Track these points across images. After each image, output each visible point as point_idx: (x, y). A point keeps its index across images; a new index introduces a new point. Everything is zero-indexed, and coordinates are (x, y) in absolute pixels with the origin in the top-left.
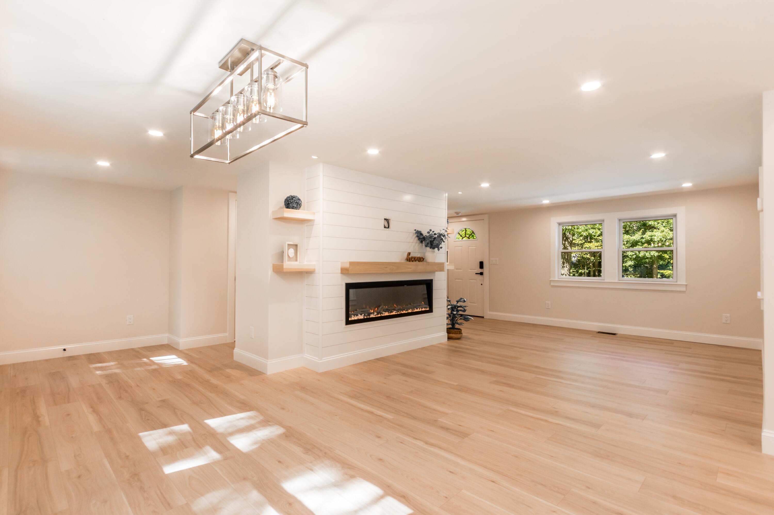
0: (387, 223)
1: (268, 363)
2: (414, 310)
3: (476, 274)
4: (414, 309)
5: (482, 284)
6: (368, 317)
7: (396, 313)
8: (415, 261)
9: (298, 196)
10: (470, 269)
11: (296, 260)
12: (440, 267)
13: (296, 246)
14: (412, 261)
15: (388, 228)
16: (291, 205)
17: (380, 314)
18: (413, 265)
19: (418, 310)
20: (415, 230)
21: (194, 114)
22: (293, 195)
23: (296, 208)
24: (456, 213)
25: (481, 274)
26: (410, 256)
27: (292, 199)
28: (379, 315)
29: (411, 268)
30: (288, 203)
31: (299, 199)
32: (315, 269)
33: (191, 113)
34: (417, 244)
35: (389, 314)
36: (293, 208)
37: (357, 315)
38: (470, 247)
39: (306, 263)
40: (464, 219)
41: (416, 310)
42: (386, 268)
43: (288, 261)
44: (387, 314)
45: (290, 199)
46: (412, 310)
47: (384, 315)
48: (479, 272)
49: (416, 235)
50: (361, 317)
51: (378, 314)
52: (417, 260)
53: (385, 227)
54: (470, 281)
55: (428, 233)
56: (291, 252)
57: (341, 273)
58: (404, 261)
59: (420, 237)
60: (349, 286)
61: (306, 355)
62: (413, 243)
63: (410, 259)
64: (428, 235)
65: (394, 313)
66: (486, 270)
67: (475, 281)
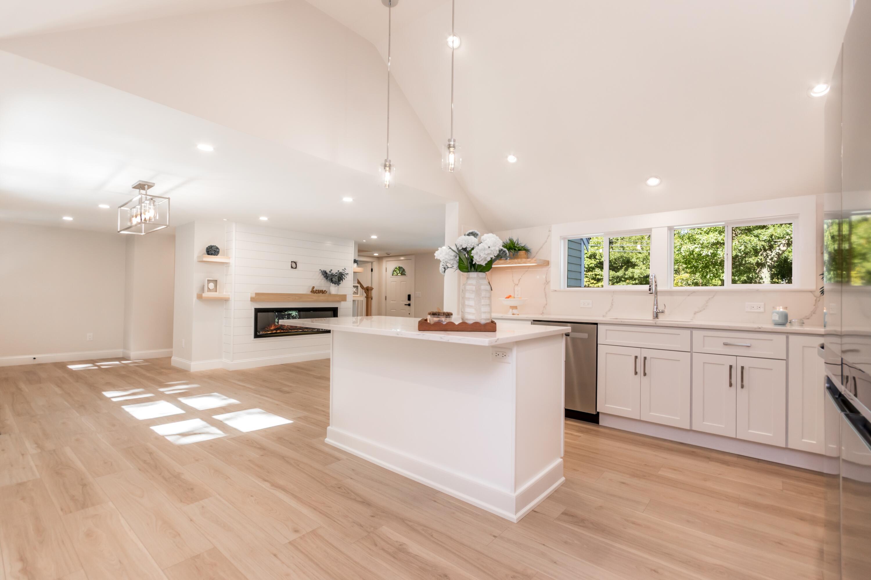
0: (295, 265)
1: (192, 364)
3: (405, 305)
5: (409, 314)
8: (319, 293)
9: (217, 246)
10: (402, 301)
11: (216, 291)
12: (343, 298)
13: (215, 282)
14: (317, 293)
15: (296, 268)
16: (210, 252)
18: (316, 296)
19: (323, 330)
20: (320, 270)
21: (121, 208)
22: (212, 245)
23: (214, 255)
24: (387, 253)
25: (409, 305)
26: (315, 289)
27: (211, 248)
29: (312, 298)
30: (208, 251)
31: (217, 248)
32: (229, 298)
33: (118, 208)
34: (323, 280)
35: (295, 332)
36: (212, 254)
37: (264, 331)
38: (402, 282)
39: (225, 293)
40: (402, 258)
41: (321, 330)
42: (289, 298)
43: (208, 291)
45: (209, 248)
46: (318, 330)
48: (408, 304)
49: (321, 274)
50: (267, 333)
52: (321, 292)
53: (292, 267)
54: (402, 311)
55: (330, 272)
56: (212, 285)
57: (251, 301)
58: (309, 293)
59: (325, 274)
60: (258, 311)
61: (224, 359)
62: (319, 279)
63: (314, 291)
64: (330, 273)
66: (412, 302)
67: (405, 311)
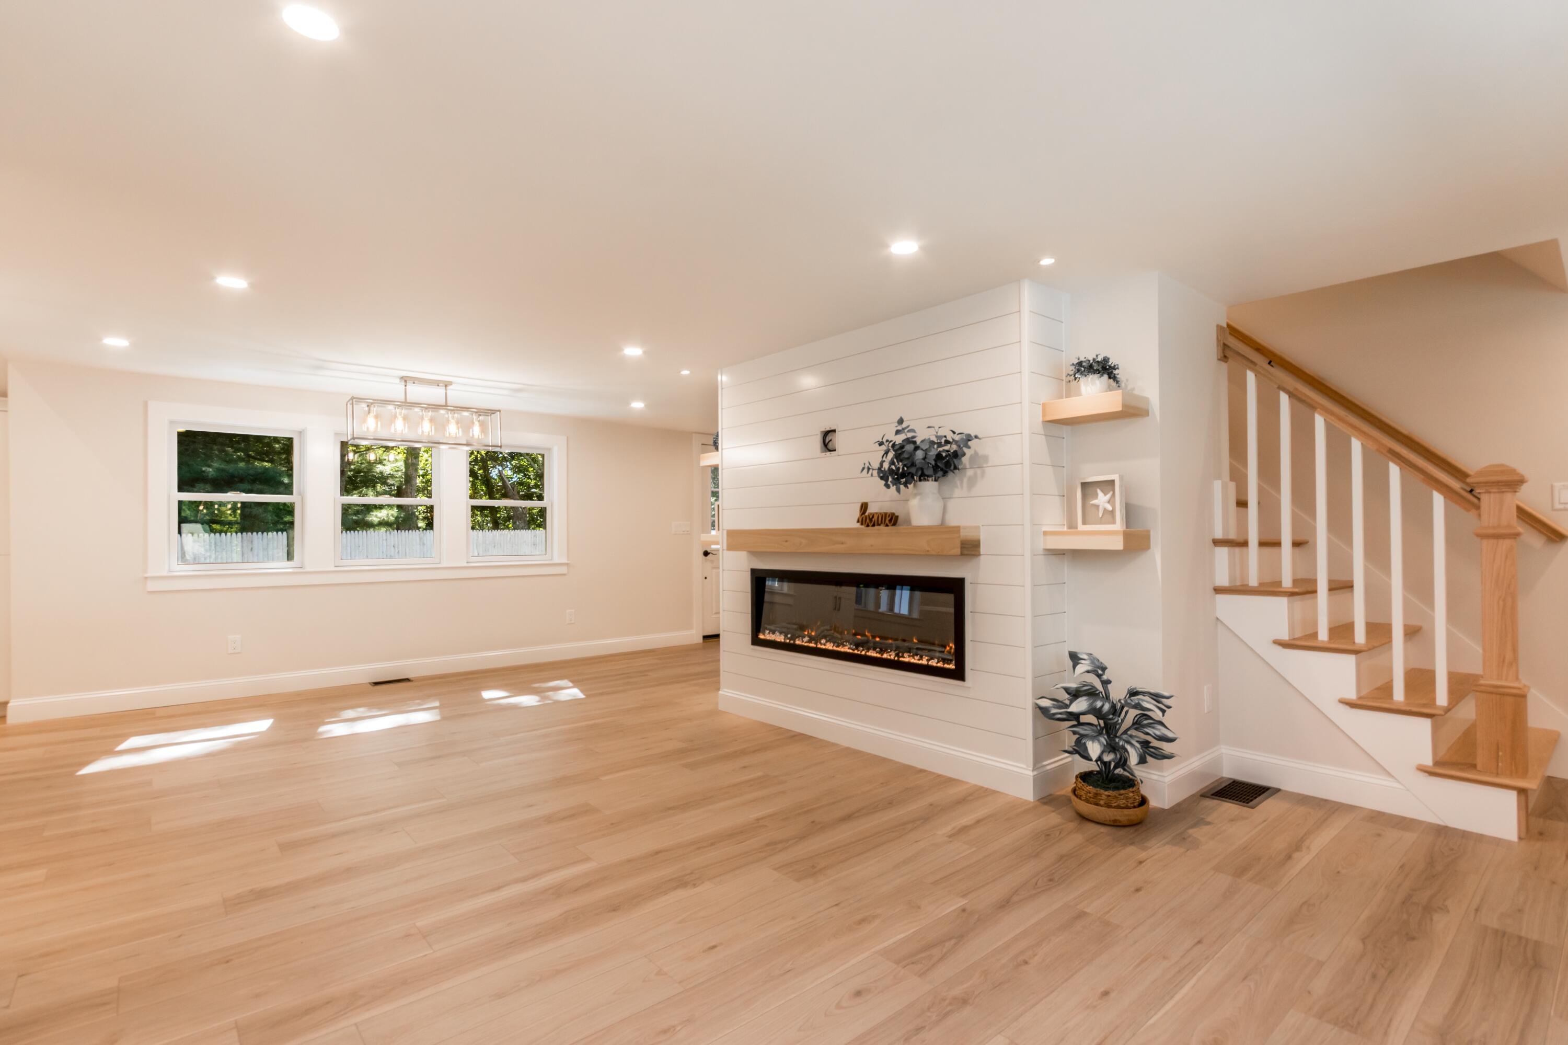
0: (827, 441)
2: (903, 657)
4: (903, 654)
6: (792, 642)
7: (851, 651)
17: (816, 644)
18: (876, 536)
19: (915, 660)
28: (812, 645)
35: (835, 648)
37: (774, 633)
41: (906, 659)
44: (830, 646)
46: (897, 655)
47: (823, 647)
50: (780, 638)
51: (809, 642)
65: (845, 649)
